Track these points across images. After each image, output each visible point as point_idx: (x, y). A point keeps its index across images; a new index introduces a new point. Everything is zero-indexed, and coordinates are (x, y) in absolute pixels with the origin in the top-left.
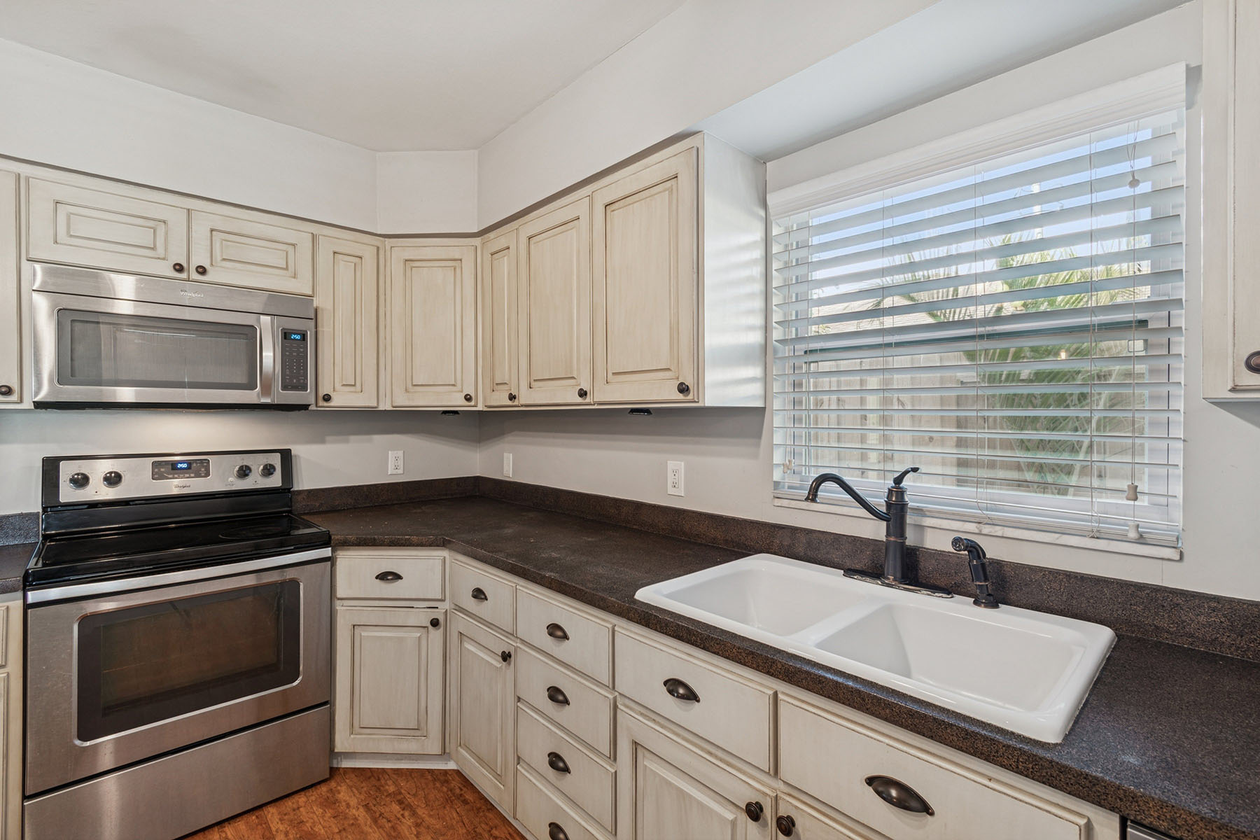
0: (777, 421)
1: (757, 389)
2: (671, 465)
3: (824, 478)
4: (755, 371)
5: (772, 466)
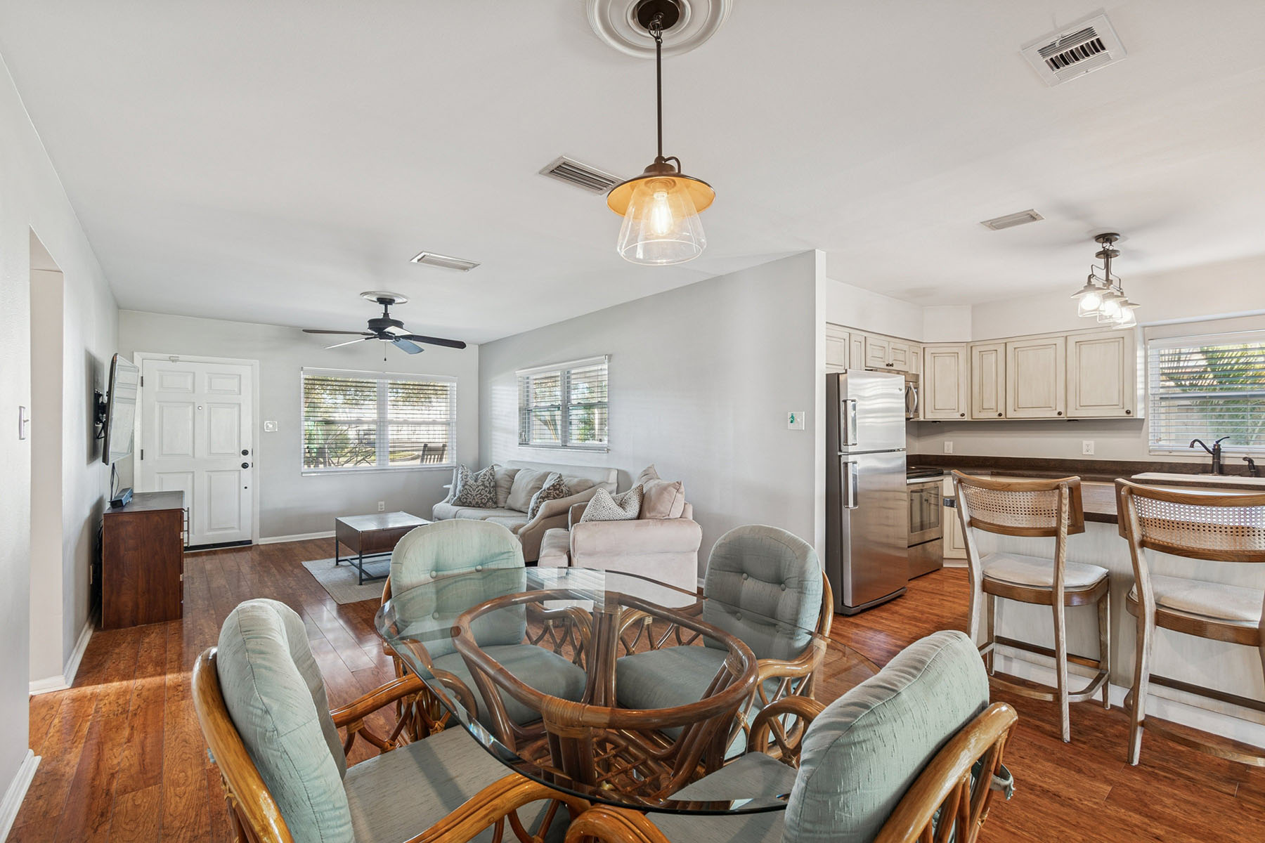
0: (1150, 424)
1: (1144, 411)
2: (1085, 442)
3: (1194, 441)
4: (1144, 405)
5: (1148, 440)
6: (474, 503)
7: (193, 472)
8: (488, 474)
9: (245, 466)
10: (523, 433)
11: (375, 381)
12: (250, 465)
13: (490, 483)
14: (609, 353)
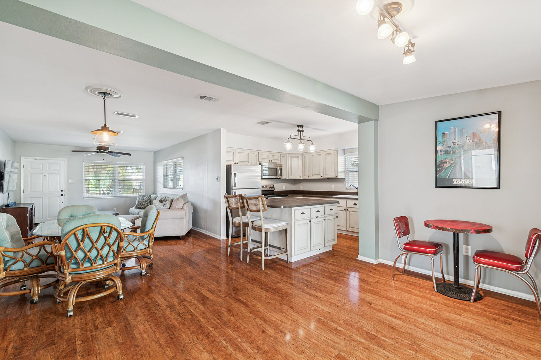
0: (346, 180)
1: (344, 176)
2: (332, 186)
3: (351, 185)
4: (344, 174)
5: (346, 185)
6: (142, 207)
7: (43, 197)
8: (148, 198)
9: (62, 195)
10: (165, 184)
11: (113, 165)
12: (64, 195)
13: (148, 201)
14: (183, 157)
